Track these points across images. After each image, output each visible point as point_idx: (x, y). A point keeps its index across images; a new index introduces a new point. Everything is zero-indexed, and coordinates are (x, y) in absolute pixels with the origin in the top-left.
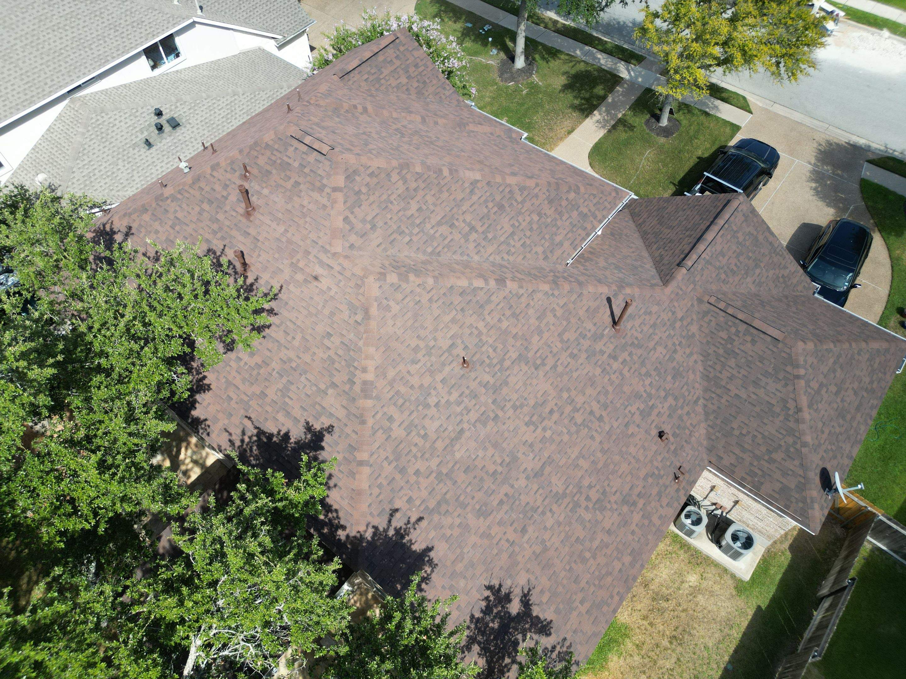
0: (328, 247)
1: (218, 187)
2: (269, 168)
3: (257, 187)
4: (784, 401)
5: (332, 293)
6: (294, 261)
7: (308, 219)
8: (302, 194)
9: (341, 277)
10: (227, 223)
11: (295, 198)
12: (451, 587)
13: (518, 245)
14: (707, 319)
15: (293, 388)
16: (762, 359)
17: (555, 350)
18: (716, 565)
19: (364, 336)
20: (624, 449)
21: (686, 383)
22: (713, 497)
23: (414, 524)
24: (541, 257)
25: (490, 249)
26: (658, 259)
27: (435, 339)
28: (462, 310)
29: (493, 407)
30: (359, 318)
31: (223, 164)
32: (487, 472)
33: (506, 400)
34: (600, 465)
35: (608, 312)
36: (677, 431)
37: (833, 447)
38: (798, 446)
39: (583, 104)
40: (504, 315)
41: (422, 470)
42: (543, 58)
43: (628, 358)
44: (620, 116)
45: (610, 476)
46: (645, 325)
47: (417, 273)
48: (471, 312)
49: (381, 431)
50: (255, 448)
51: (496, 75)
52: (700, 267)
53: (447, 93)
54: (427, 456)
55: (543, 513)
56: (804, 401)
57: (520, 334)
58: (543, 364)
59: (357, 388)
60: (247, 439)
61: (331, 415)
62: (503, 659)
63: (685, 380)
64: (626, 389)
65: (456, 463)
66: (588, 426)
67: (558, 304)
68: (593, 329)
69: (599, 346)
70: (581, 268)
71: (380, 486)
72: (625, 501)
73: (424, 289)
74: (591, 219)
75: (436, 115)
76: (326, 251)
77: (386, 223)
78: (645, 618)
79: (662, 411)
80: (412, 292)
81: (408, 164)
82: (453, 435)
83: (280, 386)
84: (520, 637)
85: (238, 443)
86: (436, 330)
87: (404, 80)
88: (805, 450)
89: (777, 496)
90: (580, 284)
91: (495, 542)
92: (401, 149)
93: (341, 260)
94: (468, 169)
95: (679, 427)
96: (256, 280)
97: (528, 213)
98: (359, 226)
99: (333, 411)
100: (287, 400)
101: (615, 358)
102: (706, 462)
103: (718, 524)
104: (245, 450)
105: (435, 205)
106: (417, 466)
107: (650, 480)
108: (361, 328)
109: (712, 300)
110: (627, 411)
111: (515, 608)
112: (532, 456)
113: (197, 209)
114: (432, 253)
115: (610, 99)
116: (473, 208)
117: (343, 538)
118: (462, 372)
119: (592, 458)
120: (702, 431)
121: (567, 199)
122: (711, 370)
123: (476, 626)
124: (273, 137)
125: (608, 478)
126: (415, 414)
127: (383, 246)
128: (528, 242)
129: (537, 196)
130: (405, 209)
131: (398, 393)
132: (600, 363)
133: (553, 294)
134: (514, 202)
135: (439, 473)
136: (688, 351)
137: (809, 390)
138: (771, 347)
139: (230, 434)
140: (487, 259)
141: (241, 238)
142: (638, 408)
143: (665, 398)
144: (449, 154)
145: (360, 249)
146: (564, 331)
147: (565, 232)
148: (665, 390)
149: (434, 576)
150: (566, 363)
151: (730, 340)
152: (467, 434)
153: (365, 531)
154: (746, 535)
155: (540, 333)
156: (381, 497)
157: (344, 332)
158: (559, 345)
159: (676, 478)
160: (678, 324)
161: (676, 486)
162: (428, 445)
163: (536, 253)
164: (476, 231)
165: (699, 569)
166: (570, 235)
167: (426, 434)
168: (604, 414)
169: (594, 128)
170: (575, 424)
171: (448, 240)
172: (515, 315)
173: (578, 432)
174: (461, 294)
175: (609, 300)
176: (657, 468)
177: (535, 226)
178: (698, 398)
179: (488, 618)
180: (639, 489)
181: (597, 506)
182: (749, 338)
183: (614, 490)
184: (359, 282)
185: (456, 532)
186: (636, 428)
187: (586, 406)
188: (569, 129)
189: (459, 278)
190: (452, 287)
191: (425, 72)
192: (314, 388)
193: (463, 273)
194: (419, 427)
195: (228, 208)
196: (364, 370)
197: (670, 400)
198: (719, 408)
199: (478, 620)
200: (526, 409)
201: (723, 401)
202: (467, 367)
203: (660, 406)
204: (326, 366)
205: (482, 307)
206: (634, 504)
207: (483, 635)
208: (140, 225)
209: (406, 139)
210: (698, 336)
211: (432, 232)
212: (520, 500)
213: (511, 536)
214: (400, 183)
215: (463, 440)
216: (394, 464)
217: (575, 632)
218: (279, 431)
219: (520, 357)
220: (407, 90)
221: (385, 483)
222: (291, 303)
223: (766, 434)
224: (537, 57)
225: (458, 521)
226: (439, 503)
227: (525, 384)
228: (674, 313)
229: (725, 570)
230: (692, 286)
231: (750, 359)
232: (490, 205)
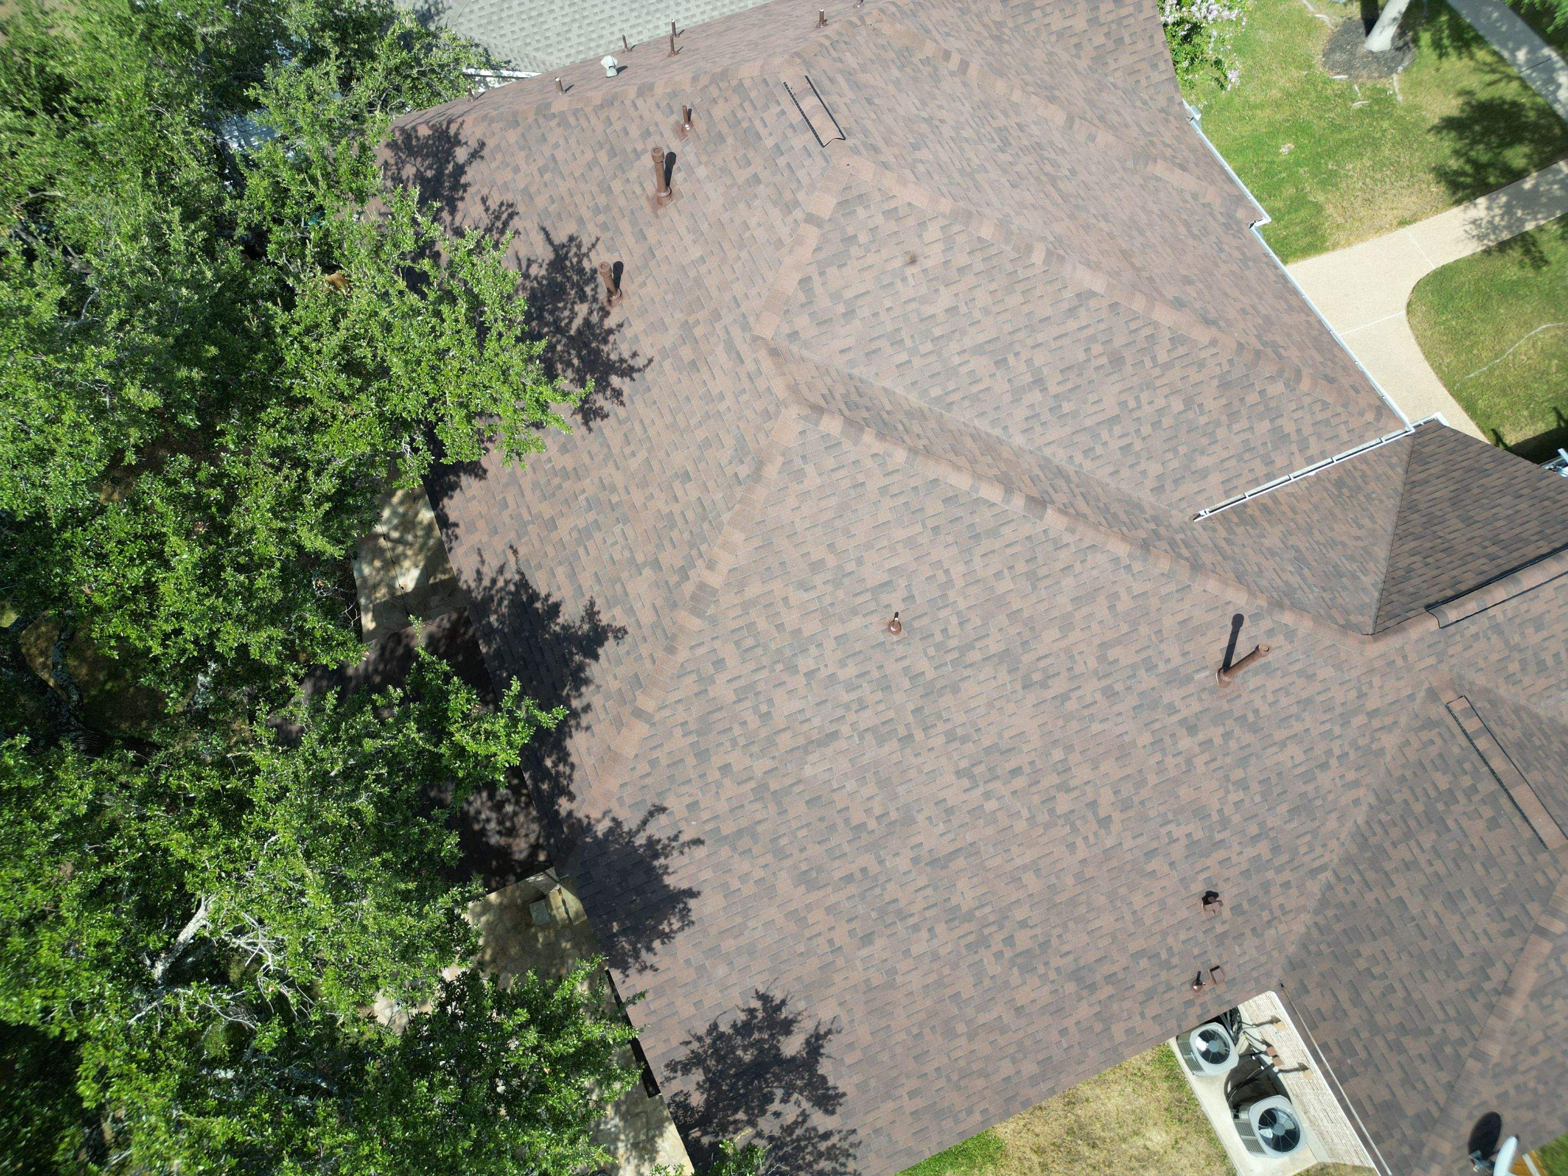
0: (751, 319)
1: (634, 132)
2: (724, 129)
3: (692, 158)
4: (1488, 960)
5: (722, 407)
6: (691, 320)
7: (744, 254)
8: (756, 203)
9: (746, 384)
10: (622, 202)
11: (742, 206)
12: (701, 969)
13: (1115, 444)
14: (1425, 735)
15: (597, 535)
16: (1489, 862)
17: (1079, 669)
18: (1213, 1139)
19: (737, 507)
20: (1123, 891)
21: (1314, 833)
22: (1269, 1032)
23: (683, 845)
24: (1150, 483)
25: (1055, 433)
26: (1401, 573)
27: (860, 561)
28: (936, 529)
29: (910, 718)
30: (744, 471)
31: (659, 90)
32: (847, 821)
33: (939, 717)
34: (1062, 898)
35: (1225, 642)
36: (1246, 906)
37: (1541, 1089)
38: (1465, 1051)
39: (1463, 173)
40: (1011, 568)
41: (735, 768)
42: (1437, 45)
43: (1218, 741)
44: (1530, 226)
45: (1071, 925)
46: (1288, 694)
47: (885, 430)
48: (950, 539)
49: (694, 677)
50: (506, 603)
51: (1319, 48)
52: (1473, 629)
53: (1156, 77)
54: (755, 749)
55: (916, 928)
56: (1528, 979)
57: (1026, 614)
58: (1044, 685)
59: (688, 588)
60: (501, 583)
61: (631, 611)
62: (736, 1111)
63: (1317, 823)
64: (1185, 792)
65: (799, 782)
66: (1073, 825)
67: (1129, 589)
68: (1177, 660)
69: (1173, 695)
70: (1222, 533)
71: (653, 763)
72: (1076, 975)
73: (883, 465)
74: (1294, 448)
75: (1102, 118)
76: (746, 327)
77: (875, 315)
78: (1039, 1151)
79: (1235, 859)
80: (856, 462)
81: (969, 215)
82: (815, 735)
83: (581, 523)
84: (779, 1093)
85: (486, 582)
86: (868, 546)
87: (1080, 23)
88: (1472, 1065)
89: (1370, 1109)
90: (1196, 567)
91: (807, 934)
92: (979, 177)
93: (763, 354)
94: (1088, 264)
95: (1252, 901)
96: (620, 326)
97: (1166, 390)
98: (823, 302)
99: (637, 606)
100: (581, 551)
101: (1192, 729)
102: (1274, 982)
103: (1253, 1080)
104: (491, 598)
105: (986, 311)
106: (729, 759)
107: (1144, 963)
108: (739, 493)
109: (1458, 706)
110: (1163, 831)
111: (792, 1046)
112: (942, 827)
113: (589, 156)
114: (938, 399)
115: (1528, 184)
116: (1059, 343)
117: (563, 813)
118: (882, 638)
119: (1053, 880)
120: (1299, 926)
121: (1262, 393)
122: (1378, 829)
123: (714, 1042)
124: (756, 73)
125: (1064, 925)
126: (764, 674)
127: (850, 355)
128: (1138, 445)
129: (1201, 364)
130: (923, 300)
131: (751, 626)
132: (1157, 726)
133: (1128, 568)
134: (1148, 363)
135: (763, 787)
136: (1351, 776)
137: (1553, 965)
138: (1522, 850)
139: (483, 562)
140: (1039, 449)
141: (630, 240)
142: (1189, 835)
143: (1255, 839)
144: (1072, 216)
145: (806, 345)
146: (1118, 642)
147: (1225, 454)
148: (1262, 825)
149: (680, 937)
150: (1089, 700)
151: (1450, 797)
152: (842, 744)
153: (598, 821)
154: (1290, 1126)
155: (1066, 625)
156: (647, 781)
157: (710, 484)
158: (1092, 663)
159: (1198, 982)
160: (1360, 719)
161: (1190, 995)
162: (763, 733)
163: (1144, 473)
164: (1044, 390)
165: (1176, 1128)
166: (1233, 463)
167: (769, 713)
168: (1117, 816)
169: (1460, 232)
170: (1052, 811)
171: (981, 386)
172: (1033, 578)
173: (1047, 826)
174: (946, 501)
175: (1238, 621)
176: (1170, 949)
177: (1167, 422)
178: (1323, 868)
179: (739, 1040)
180: (1114, 968)
181: (1019, 961)
182: (1488, 812)
183: (1066, 948)
184: (772, 409)
185: (749, 889)
186: (1166, 869)
187: (1088, 789)
188: (1407, 215)
189: (959, 468)
190: (936, 480)
191: (1132, 20)
192: (627, 554)
193: (973, 461)
194: (762, 698)
195: (633, 175)
196: (711, 566)
197: (1263, 848)
198: (1354, 904)
199: (721, 1036)
200: (969, 747)
201: (1370, 897)
202: (897, 633)
203: (1237, 848)
204: (659, 526)
205: (977, 536)
206: (1092, 988)
207: (718, 1062)
208: (498, 146)
209: (1004, 158)
210: (1388, 758)
211: (956, 360)
212: (884, 889)
213: (841, 936)
214: (940, 246)
215: (829, 751)
216: (693, 738)
217: (877, 1131)
218: (548, 596)
219: (1004, 656)
220: (1078, 46)
221: (664, 761)
222: (655, 391)
223: (1416, 996)
224: (1426, 38)
225: (759, 874)
226: (740, 833)
227: (990, 705)
228: (1361, 695)
229: (1224, 1157)
230: (1432, 661)
231: (1467, 850)
232: (1097, 349)
